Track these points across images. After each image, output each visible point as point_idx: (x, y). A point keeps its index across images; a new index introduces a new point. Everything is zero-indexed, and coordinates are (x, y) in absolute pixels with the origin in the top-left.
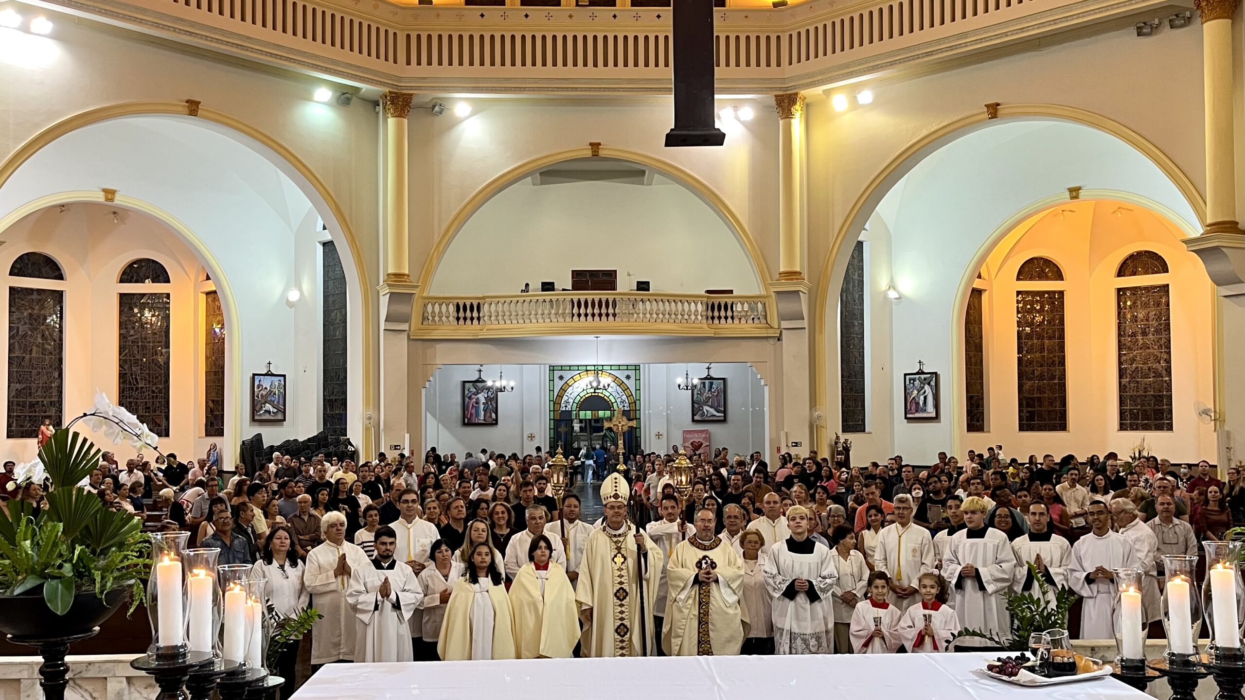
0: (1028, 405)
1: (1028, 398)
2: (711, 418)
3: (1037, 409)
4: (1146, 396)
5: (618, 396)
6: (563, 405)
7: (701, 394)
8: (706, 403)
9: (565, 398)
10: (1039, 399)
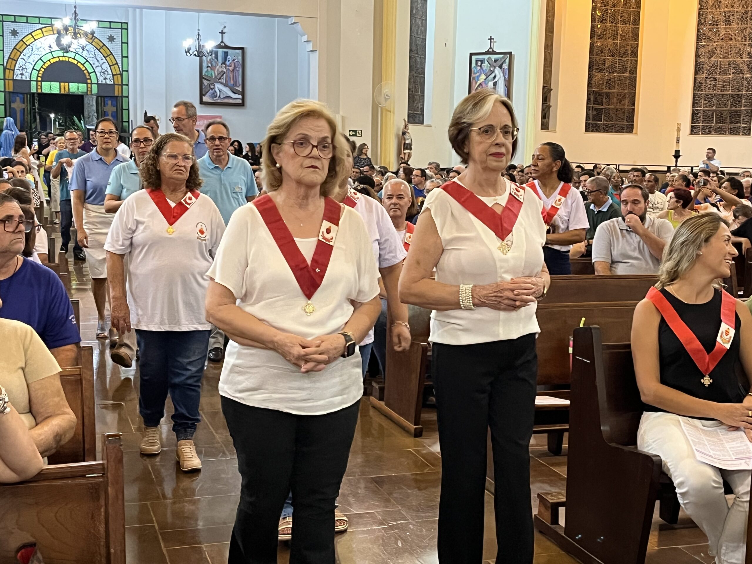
0: (596, 102)
1: (597, 93)
2: (226, 101)
3: (605, 106)
4: (723, 96)
5: (97, 64)
6: (17, 72)
7: (212, 68)
8: (218, 80)
9: (20, 62)
10: (608, 95)
